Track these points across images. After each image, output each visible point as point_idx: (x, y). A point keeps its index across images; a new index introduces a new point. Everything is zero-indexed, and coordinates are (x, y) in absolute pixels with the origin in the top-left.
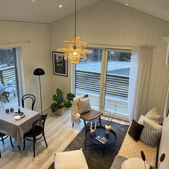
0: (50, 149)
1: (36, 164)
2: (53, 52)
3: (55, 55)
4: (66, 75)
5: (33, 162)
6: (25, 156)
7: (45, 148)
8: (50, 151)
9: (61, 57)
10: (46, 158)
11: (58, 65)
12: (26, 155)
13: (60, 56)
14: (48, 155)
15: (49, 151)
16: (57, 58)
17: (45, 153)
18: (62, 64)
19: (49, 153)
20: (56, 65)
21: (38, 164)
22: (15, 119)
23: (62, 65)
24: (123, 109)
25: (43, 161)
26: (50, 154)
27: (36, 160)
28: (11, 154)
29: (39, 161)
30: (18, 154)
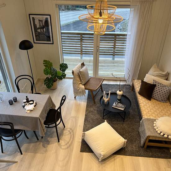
0: (69, 128)
1: (65, 149)
2: (29, 15)
3: (33, 18)
4: (51, 42)
5: (61, 147)
6: (48, 144)
7: (64, 129)
8: (71, 131)
9: (42, 21)
10: (72, 139)
11: (39, 30)
12: (48, 142)
13: (41, 19)
14: (71, 136)
15: (69, 131)
16: (37, 22)
17: (67, 134)
18: (44, 29)
19: (70, 133)
20: (36, 31)
21: (68, 148)
22: (28, 110)
23: (45, 31)
24: (110, 68)
25: (70, 143)
26: (72, 133)
27: (63, 145)
28: (31, 146)
29: (66, 144)
30: (39, 144)
